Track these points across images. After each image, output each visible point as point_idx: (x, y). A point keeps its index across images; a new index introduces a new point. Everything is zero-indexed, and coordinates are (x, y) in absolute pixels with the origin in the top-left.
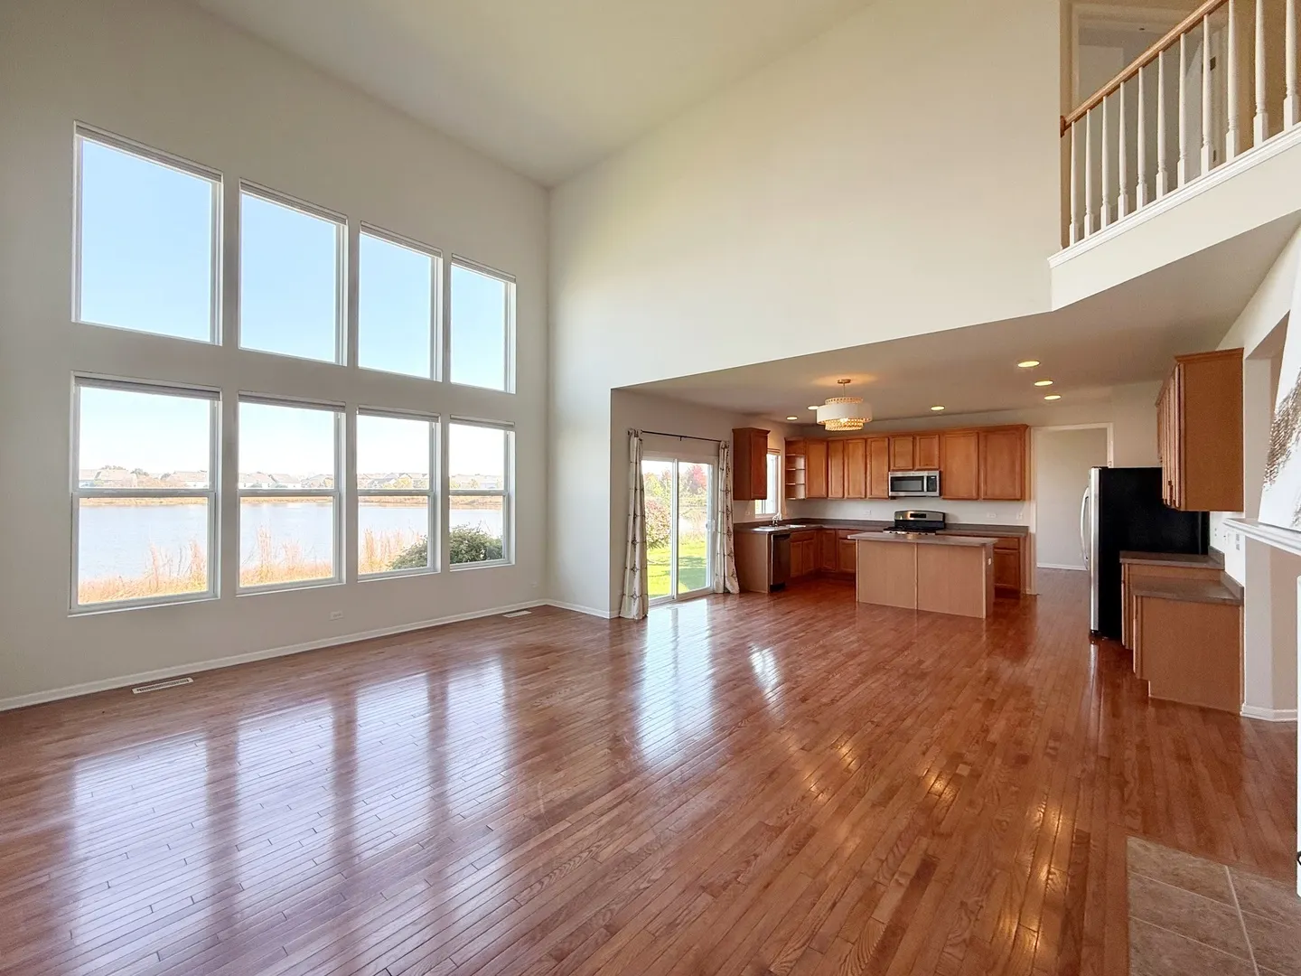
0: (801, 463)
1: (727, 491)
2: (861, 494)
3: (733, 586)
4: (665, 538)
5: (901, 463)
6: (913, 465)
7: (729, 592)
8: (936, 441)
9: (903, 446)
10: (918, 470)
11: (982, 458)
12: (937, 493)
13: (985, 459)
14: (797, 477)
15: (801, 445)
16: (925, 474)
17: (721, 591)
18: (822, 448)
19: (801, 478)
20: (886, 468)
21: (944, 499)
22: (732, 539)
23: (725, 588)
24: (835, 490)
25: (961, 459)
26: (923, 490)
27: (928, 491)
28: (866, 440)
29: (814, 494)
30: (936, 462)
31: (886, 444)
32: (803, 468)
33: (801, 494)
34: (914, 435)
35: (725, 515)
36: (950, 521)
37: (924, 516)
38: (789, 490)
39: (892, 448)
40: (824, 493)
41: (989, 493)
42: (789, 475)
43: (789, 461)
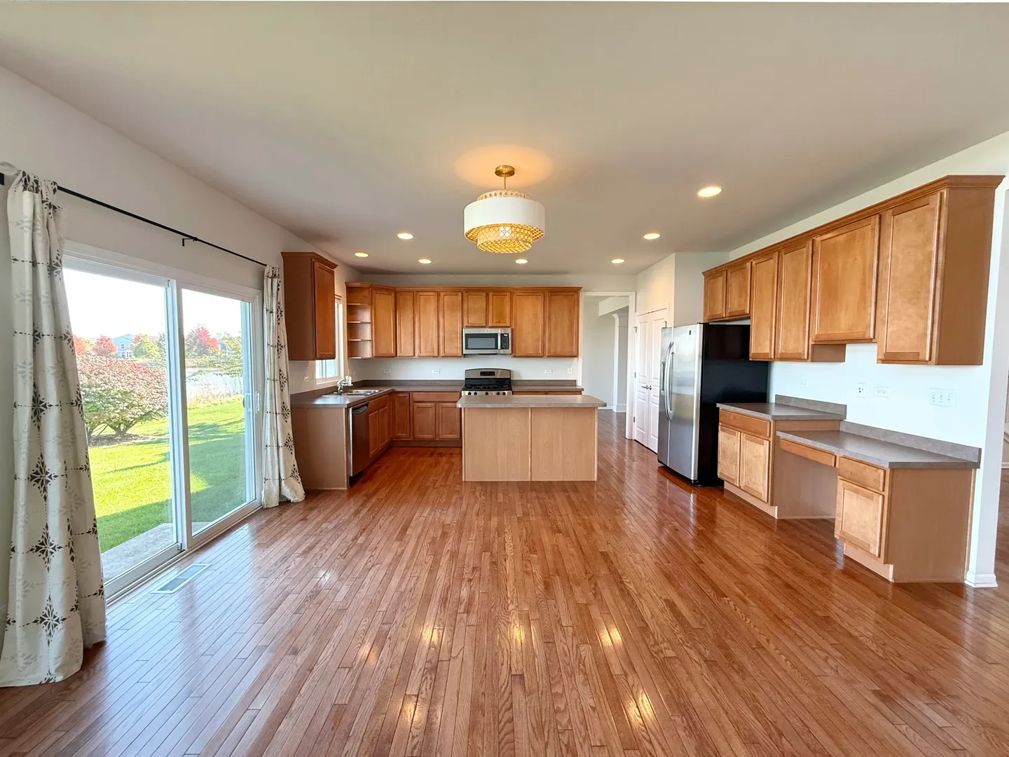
0: (366, 316)
1: (279, 347)
2: (433, 352)
3: (295, 492)
4: (163, 408)
5: (473, 319)
6: (487, 322)
7: (289, 501)
8: (507, 298)
9: (477, 303)
10: (491, 327)
11: (548, 318)
12: (509, 351)
13: (550, 319)
14: (360, 331)
15: (366, 293)
16: (499, 331)
17: (275, 502)
18: (390, 298)
19: (366, 333)
20: (460, 325)
21: (515, 356)
22: (289, 420)
23: (281, 496)
24: (405, 348)
25: (529, 316)
26: (496, 348)
27: (502, 348)
28: (438, 294)
29: (383, 351)
30: (508, 320)
31: (460, 298)
32: (368, 320)
33: (367, 352)
34: (488, 292)
35: (277, 384)
36: (515, 378)
37: (492, 373)
38: (352, 348)
39: (465, 305)
40: (392, 351)
41: (552, 351)
42: (352, 329)
43: (351, 310)
